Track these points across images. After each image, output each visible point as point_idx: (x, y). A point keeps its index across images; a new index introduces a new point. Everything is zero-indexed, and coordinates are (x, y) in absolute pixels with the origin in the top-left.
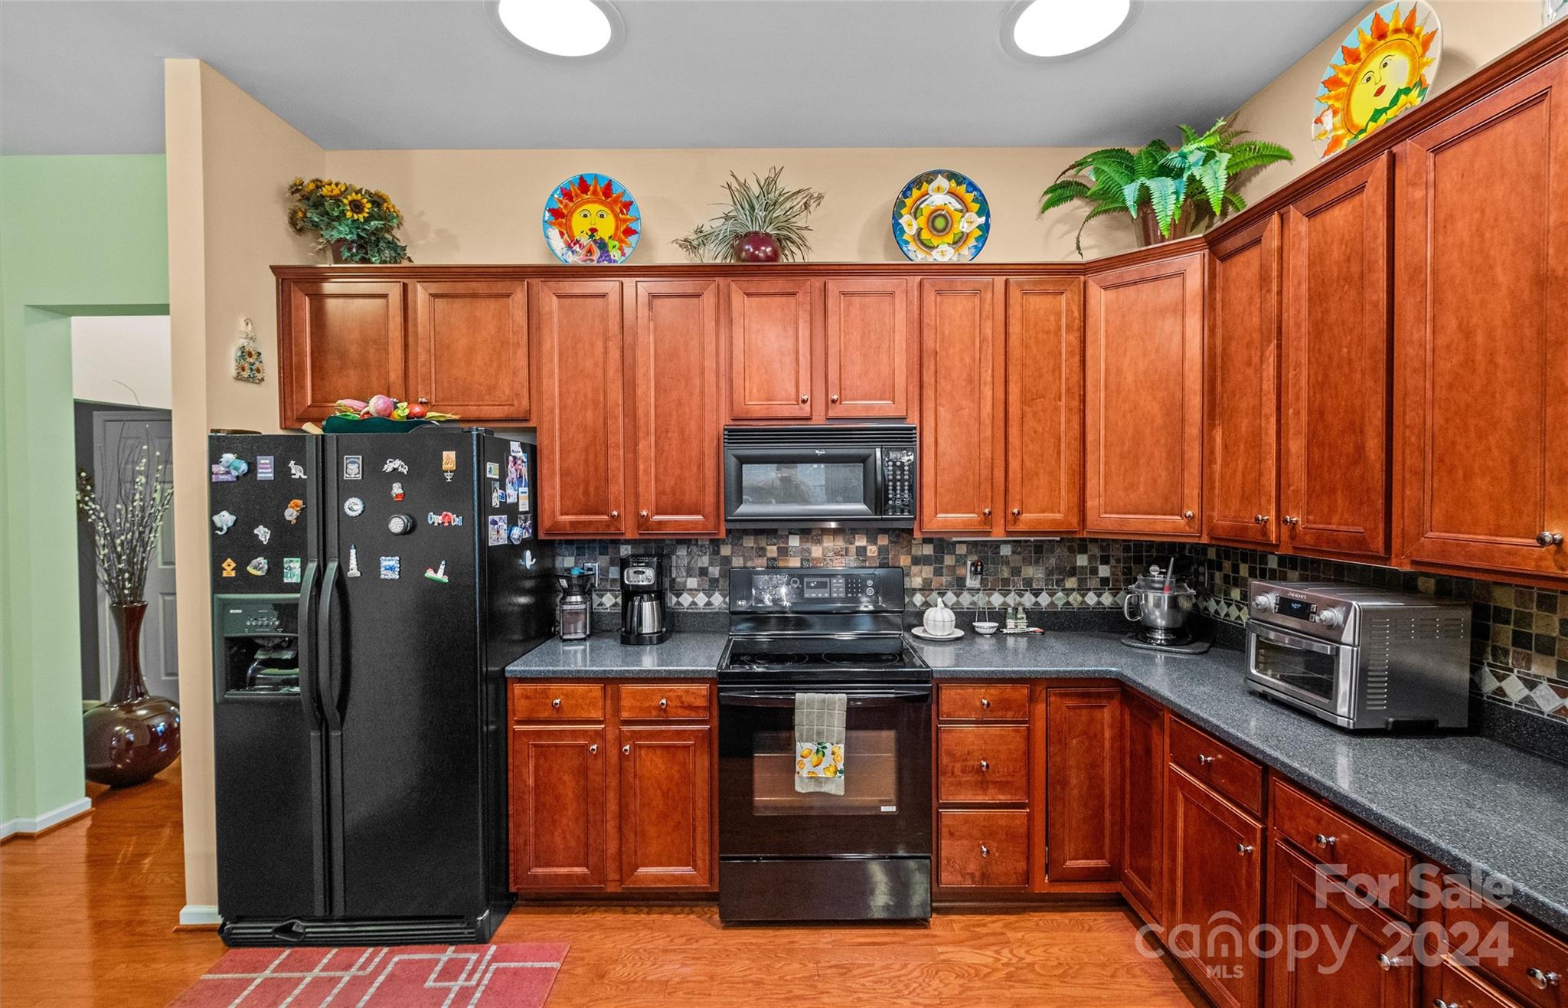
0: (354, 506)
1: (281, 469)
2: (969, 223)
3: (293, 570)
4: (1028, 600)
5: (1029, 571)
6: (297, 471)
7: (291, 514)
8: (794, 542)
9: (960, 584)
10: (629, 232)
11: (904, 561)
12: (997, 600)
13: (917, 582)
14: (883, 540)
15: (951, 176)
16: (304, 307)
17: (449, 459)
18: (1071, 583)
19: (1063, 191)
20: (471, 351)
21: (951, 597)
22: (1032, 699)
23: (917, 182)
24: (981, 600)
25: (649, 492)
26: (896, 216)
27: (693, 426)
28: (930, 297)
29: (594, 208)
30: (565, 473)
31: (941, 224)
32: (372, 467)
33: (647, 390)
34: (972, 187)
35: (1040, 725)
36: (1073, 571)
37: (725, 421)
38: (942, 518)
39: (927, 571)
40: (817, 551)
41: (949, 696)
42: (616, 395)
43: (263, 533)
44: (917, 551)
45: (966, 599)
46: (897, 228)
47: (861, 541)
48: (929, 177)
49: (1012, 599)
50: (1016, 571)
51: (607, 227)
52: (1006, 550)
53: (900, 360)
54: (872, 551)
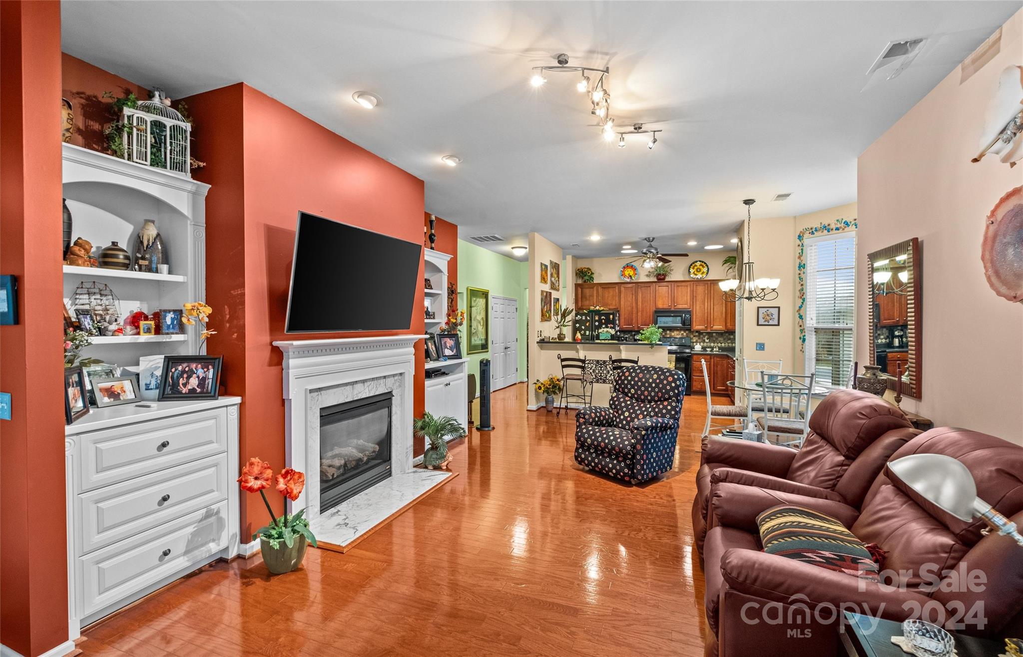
0: (597, 324)
1: (586, 318)
2: (705, 270)
3: (587, 333)
4: (719, 345)
5: (720, 339)
6: (588, 318)
7: (587, 325)
8: (668, 332)
9: (704, 341)
10: (636, 274)
11: (692, 336)
12: (712, 345)
13: (695, 341)
14: (687, 332)
15: (700, 261)
16: (580, 290)
17: (611, 316)
18: (729, 341)
19: (726, 262)
20: (608, 297)
21: (702, 344)
22: (711, 358)
23: (694, 263)
24: (709, 344)
25: (640, 322)
26: (689, 269)
27: (648, 310)
28: (695, 287)
29: (629, 270)
30: (625, 318)
31: (699, 270)
32: (600, 318)
33: (640, 304)
34: (705, 263)
35: (712, 363)
36: (730, 339)
37: (654, 309)
38: (697, 327)
39: (697, 338)
40: (673, 334)
41: (695, 357)
42: (634, 305)
43: (583, 327)
44: (694, 334)
45: (705, 344)
46: (689, 272)
47: (682, 332)
48: (697, 262)
49: (716, 344)
50: (717, 339)
51: (632, 273)
52: (714, 334)
53: (689, 298)
54: (685, 334)
